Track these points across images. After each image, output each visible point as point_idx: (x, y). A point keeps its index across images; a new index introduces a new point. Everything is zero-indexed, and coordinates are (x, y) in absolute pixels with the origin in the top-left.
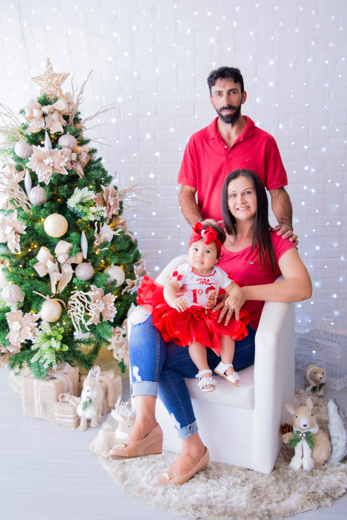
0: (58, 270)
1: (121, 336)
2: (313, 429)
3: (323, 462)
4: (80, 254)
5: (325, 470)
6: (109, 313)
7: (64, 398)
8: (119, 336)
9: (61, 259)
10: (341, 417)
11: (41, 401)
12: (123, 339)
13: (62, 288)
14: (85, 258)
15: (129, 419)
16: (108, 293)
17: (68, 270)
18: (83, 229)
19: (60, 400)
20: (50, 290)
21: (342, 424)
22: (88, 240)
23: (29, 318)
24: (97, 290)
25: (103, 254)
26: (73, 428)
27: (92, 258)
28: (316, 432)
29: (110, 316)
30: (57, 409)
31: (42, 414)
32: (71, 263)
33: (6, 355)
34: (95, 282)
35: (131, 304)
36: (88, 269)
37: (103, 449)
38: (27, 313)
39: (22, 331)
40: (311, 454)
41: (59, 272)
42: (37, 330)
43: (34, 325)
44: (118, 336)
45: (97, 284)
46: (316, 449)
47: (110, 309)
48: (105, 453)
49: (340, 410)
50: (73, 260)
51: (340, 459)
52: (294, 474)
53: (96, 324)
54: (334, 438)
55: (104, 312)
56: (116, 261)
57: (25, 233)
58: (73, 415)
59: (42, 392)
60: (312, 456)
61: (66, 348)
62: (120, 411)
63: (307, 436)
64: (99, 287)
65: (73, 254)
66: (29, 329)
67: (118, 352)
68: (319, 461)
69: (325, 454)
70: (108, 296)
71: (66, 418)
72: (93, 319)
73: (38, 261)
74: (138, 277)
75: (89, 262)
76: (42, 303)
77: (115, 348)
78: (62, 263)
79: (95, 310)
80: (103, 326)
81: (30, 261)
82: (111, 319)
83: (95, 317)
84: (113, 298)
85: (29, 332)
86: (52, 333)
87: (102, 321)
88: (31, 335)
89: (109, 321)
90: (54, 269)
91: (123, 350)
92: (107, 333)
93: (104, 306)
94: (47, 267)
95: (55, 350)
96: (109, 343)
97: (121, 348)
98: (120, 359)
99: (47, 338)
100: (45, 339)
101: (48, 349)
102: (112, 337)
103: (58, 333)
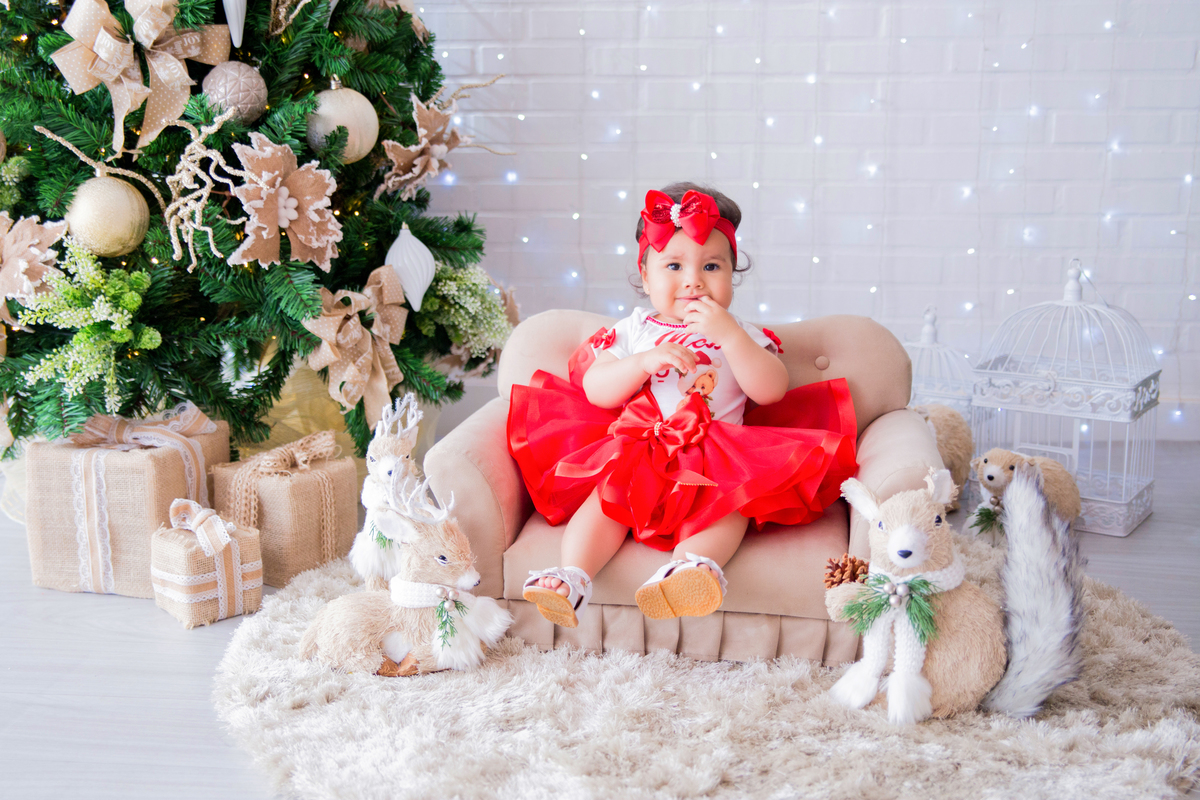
0: (137, 73)
1: (356, 320)
2: (938, 573)
4: (219, 29)
6: (312, 234)
8: (348, 318)
9: (145, 32)
12: (363, 332)
13: (148, 137)
14: (238, 44)
16: (309, 162)
17: (169, 70)
20: (108, 140)
23: (28, 232)
24: (267, 145)
25: (302, 40)
29: (315, 245)
32: (186, 56)
34: (268, 126)
35: (401, 224)
36: (242, 80)
37: (351, 649)
38: (22, 218)
39: (1, 275)
40: (921, 664)
41: (141, 81)
42: (53, 276)
43: (42, 258)
44: (342, 317)
45: (273, 131)
47: (316, 218)
48: (360, 661)
50: (193, 48)
51: (1038, 695)
53: (265, 266)
54: (1019, 615)
55: (293, 227)
56: (344, 65)
61: (152, 339)
63: (911, 595)
64: (280, 143)
65: (189, 18)
66: (23, 265)
67: (344, 379)
70: (308, 170)
72: (253, 246)
73: (68, 40)
74: (425, 136)
75: (253, 64)
76: (77, 185)
77: (334, 364)
78: (147, 43)
79: (257, 210)
80: (289, 276)
81: (41, 40)
82: (321, 260)
83: (259, 237)
84: (327, 181)
85: (21, 275)
86: (106, 283)
87: (288, 259)
88: (27, 285)
89: (311, 263)
90: (122, 67)
91: (360, 371)
92: (302, 300)
93: (297, 209)
94: (97, 56)
95: (114, 343)
96: (313, 343)
97: (354, 362)
98: (351, 402)
99: (85, 299)
100: (77, 302)
101: (85, 335)
102: (321, 319)
103: (127, 289)
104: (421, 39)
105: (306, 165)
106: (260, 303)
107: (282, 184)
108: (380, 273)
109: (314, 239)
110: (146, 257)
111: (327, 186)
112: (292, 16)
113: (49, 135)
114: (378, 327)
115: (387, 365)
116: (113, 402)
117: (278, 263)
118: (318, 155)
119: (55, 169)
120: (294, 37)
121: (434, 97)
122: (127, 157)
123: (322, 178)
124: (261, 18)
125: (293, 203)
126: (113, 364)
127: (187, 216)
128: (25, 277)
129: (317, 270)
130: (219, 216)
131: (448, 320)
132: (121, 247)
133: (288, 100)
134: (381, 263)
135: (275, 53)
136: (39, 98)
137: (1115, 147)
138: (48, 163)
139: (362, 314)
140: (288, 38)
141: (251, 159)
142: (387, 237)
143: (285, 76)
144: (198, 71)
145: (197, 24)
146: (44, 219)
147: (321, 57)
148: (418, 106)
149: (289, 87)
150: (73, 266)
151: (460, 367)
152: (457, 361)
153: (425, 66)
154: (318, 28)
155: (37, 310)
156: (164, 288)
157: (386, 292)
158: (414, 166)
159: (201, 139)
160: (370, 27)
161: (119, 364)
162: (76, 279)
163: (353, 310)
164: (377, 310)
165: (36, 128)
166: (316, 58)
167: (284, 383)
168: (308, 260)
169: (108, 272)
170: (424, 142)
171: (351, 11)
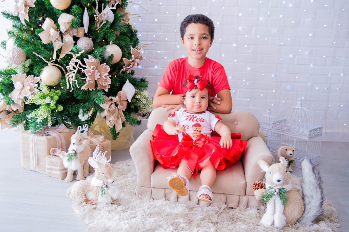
0: (60, 39)
1: (114, 105)
2: (286, 186)
3: (295, 220)
4: (81, 28)
5: (297, 229)
6: (103, 82)
7: (55, 153)
8: (112, 104)
9: (63, 29)
10: (316, 176)
11: (35, 154)
12: (115, 108)
13: (62, 56)
14: (86, 32)
15: (104, 166)
16: (103, 63)
17: (68, 39)
18: (86, 6)
19: (51, 154)
20: (52, 56)
21: (317, 183)
22: (90, 16)
23: (30, 79)
24: (93, 59)
25: (103, 32)
26: (60, 179)
27: (93, 35)
28: (290, 190)
29: (104, 85)
30: (47, 161)
31: (36, 167)
32: (73, 35)
33: (11, 114)
34: (93, 54)
35: (126, 80)
36: (87, 42)
37: (77, 195)
38: (29, 75)
39: (23, 90)
40: (283, 211)
41: (61, 41)
42: (36, 91)
43: (34, 86)
44: (110, 104)
45: (95, 55)
46: (288, 207)
47: (105, 78)
48: (79, 198)
49: (315, 169)
50: (74, 32)
51: (313, 219)
52: (265, 230)
53: (91, 90)
54: (308, 196)
55: (98, 80)
56: (114, 38)
57: (34, 6)
58: (60, 167)
59: (36, 145)
60: (284, 213)
61: (61, 108)
62: (96, 158)
63: (280, 192)
64: (96, 58)
65: (74, 26)
66: (29, 88)
67: (110, 120)
68: (291, 219)
69: (298, 212)
70: (103, 65)
71: (55, 170)
72: (88, 85)
73: (43, 30)
74: (134, 57)
75: (90, 37)
76: (44, 67)
77: (108, 116)
78: (63, 32)
79: (89, 76)
80: (97, 93)
81: (36, 30)
82: (105, 89)
83: (89, 82)
84: (108, 69)
85: (28, 90)
86: (50, 93)
87: (97, 88)
88: (29, 93)
89: (103, 89)
90: (56, 38)
91: (114, 118)
92: (100, 99)
93: (100, 75)
94: (50, 35)
95: (51, 109)
96: (102, 110)
97: (113, 115)
98: (111, 126)
99: (44, 97)
100: (42, 98)
101: (43, 106)
102: (105, 104)
103: (55, 95)
104: (134, 32)
105: (102, 64)
106: (89, 99)
107: (96, 69)
108: (121, 92)
109: (104, 83)
110: (60, 87)
111: (108, 70)
112: (101, 26)
113: (37, 55)
114: (120, 107)
115: (121, 116)
116: (50, 124)
117: (94, 89)
118: (106, 61)
119: (38, 63)
120: (101, 31)
121: (137, 47)
122: (57, 61)
123: (106, 67)
124: (93, 26)
125: (99, 74)
126: (50, 114)
127: (71, 77)
128: (29, 91)
129: (104, 91)
130: (79, 77)
131: (138, 104)
132: (54, 84)
133: (99, 47)
134: (121, 89)
135: (96, 35)
136: (35, 45)
137: (311, 66)
138: (37, 62)
139: (115, 103)
140: (99, 31)
141: (88, 62)
142: (123, 83)
143: (98, 41)
144: (76, 39)
145: (76, 27)
146: (35, 76)
147: (108, 36)
148: (132, 49)
149: (99, 43)
150: (42, 88)
151: (141, 116)
152: (140, 115)
153: (134, 39)
154: (107, 29)
155: (31, 100)
156: (64, 95)
157: (122, 97)
158: (131, 65)
159: (76, 57)
160: (121, 29)
161: (52, 114)
162: (42, 92)
163: (113, 102)
164: (119, 102)
165: (34, 53)
166: (106, 36)
167: (95, 120)
168: (102, 89)
169: (50, 90)
170: (134, 59)
171: (116, 24)
